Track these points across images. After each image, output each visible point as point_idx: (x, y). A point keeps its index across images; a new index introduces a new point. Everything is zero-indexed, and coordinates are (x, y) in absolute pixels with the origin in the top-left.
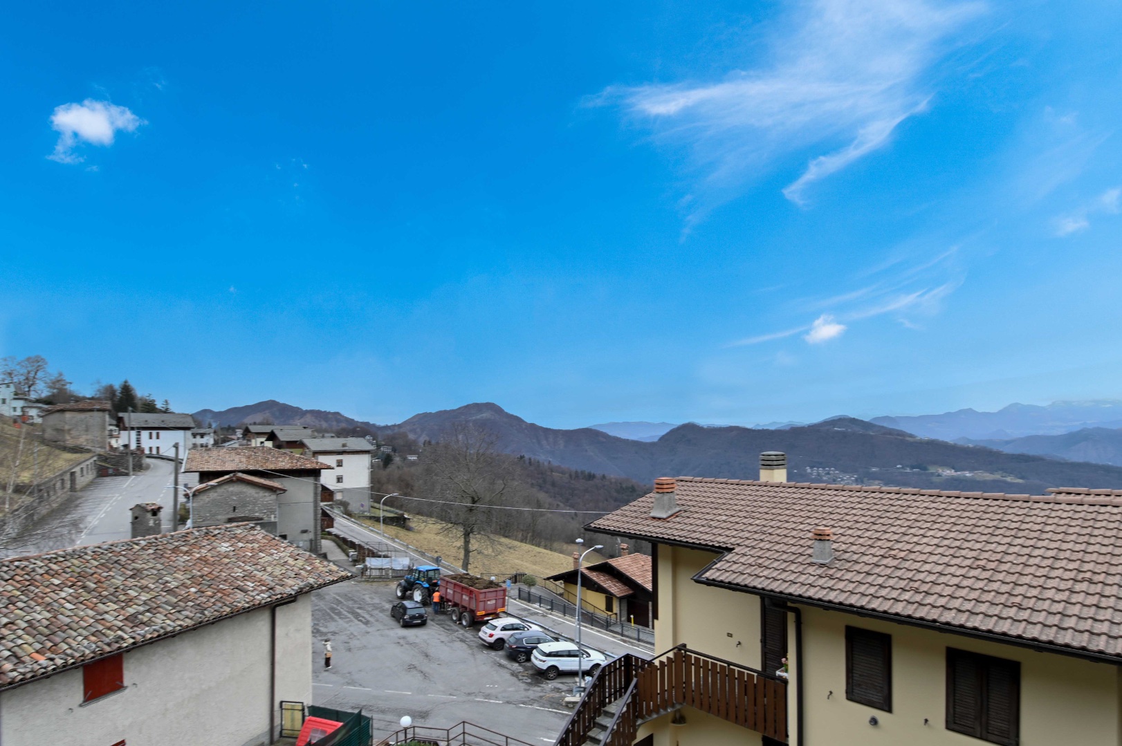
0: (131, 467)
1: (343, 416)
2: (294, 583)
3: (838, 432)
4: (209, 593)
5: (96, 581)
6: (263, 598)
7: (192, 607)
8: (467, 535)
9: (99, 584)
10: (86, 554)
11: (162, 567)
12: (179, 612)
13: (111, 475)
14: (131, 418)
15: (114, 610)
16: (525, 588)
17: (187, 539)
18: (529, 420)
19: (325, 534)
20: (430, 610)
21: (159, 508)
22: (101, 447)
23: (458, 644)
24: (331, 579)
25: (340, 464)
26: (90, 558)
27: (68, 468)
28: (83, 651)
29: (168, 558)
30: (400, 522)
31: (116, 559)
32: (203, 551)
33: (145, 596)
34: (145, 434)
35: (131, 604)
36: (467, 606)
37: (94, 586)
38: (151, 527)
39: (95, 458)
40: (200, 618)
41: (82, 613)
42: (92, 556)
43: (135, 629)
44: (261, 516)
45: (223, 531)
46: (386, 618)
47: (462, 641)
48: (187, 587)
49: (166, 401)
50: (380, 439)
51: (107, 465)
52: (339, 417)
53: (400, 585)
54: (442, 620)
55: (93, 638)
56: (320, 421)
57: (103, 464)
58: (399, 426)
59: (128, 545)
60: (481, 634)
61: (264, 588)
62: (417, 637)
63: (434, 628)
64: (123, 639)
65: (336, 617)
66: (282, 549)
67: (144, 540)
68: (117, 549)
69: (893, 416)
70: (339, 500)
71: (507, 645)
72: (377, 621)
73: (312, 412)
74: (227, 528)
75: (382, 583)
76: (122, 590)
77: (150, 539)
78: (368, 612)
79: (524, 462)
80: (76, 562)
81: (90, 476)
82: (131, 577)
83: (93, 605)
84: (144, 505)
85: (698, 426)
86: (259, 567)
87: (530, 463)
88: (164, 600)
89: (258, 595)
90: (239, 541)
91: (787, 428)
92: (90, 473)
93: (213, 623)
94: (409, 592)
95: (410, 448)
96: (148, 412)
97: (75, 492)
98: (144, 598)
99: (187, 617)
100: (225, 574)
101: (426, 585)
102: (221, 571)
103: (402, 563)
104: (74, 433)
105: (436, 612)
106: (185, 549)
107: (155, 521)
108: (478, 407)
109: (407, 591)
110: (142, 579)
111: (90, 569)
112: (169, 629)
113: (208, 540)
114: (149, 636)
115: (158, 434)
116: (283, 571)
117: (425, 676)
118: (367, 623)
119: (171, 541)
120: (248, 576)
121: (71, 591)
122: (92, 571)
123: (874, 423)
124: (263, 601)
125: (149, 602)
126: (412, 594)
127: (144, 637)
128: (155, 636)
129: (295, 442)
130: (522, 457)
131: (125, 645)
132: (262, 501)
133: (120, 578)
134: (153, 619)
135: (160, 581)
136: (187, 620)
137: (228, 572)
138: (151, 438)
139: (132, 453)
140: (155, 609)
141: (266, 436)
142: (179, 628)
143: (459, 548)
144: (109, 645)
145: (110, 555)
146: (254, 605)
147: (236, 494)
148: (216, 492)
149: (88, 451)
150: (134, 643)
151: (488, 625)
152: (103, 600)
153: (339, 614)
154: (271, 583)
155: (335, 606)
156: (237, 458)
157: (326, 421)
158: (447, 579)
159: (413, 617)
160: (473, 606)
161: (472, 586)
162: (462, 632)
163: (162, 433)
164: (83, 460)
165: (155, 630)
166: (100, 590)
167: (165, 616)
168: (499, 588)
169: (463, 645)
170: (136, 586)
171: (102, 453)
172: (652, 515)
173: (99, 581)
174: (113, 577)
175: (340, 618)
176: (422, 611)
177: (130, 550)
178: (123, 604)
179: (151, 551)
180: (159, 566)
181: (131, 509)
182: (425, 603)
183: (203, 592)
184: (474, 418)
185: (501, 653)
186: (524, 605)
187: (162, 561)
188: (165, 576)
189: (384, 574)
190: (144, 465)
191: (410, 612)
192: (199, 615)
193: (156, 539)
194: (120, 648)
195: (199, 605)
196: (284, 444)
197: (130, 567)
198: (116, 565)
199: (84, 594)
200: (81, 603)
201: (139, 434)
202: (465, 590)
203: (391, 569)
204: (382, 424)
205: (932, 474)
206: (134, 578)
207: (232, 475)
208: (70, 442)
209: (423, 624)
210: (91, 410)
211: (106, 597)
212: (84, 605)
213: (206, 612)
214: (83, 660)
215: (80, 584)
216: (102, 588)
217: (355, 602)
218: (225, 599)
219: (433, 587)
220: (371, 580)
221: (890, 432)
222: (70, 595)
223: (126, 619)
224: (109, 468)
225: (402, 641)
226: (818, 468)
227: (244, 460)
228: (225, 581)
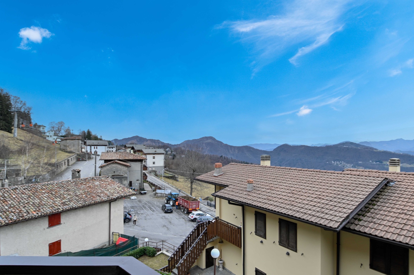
0: (87, 159)
1: (160, 141)
2: (116, 195)
3: (345, 148)
4: (89, 197)
5: (55, 192)
6: (105, 199)
7: (82, 201)
8: (192, 183)
9: (56, 193)
10: (54, 184)
11: (76, 188)
12: (78, 202)
13: (81, 161)
14: (88, 142)
15: (59, 201)
16: (209, 202)
17: (86, 180)
18: (225, 143)
19: (146, 182)
20: (175, 208)
21: (80, 171)
22: (78, 152)
23: (182, 219)
24: (129, 194)
25: (154, 158)
26: (55, 185)
27: (67, 158)
28: (47, 212)
29: (79, 186)
30: (173, 178)
31: (63, 185)
32: (90, 184)
33: (69, 197)
34: (93, 147)
35: (64, 199)
36: (186, 207)
37: (54, 193)
38: (77, 176)
39: (76, 155)
40: (84, 204)
41: (49, 201)
42: (56, 184)
43: (64, 206)
44: (123, 174)
45: (98, 178)
46: (160, 210)
47: (183, 218)
48: (82, 195)
49: (101, 136)
50: (172, 149)
51: (80, 157)
52: (159, 142)
53: (166, 199)
54: (178, 211)
55: (51, 208)
56: (153, 143)
57: (79, 157)
58: (179, 145)
59: (67, 181)
60: (189, 216)
61: (106, 196)
62: (169, 216)
63: (175, 213)
64: (60, 209)
65: (144, 209)
66: (116, 184)
67: (72, 180)
68: (64, 183)
69: (368, 141)
70: (153, 170)
71: (197, 220)
72: (157, 210)
73: (150, 140)
74: (99, 177)
75: (161, 198)
76: (63, 195)
77: (74, 180)
78: (155, 208)
79: (222, 158)
80: (50, 186)
81: (74, 161)
82: (66, 191)
83: (53, 199)
84: (75, 170)
85: (289, 145)
86: (107, 189)
87: (225, 158)
88: (74, 198)
89: (104, 198)
90: (102, 182)
91: (324, 146)
92: (74, 160)
93: (88, 206)
94: (169, 201)
95: (182, 152)
96: (95, 140)
97: (69, 166)
98: (68, 197)
99: (80, 203)
100: (95, 191)
101: (174, 199)
102: (94, 190)
103: (168, 192)
104: (70, 147)
105: (177, 208)
106: (84, 183)
107: (79, 174)
108: (207, 138)
109: (168, 201)
110: (69, 192)
111: (54, 188)
112: (74, 207)
113: (92, 181)
114: (67, 208)
115: (97, 147)
116: (114, 191)
117: (168, 229)
118: (153, 211)
119: (81, 181)
120: (102, 192)
121: (47, 194)
122: (55, 189)
123: (360, 144)
124: (105, 200)
125: (70, 199)
126: (170, 202)
127: (66, 209)
128: (69, 208)
129: (140, 150)
130: (222, 156)
131: (60, 211)
132: (123, 170)
133: (63, 191)
134: (70, 204)
135: (75, 193)
136: (80, 204)
137: (96, 191)
138: (95, 148)
139: (88, 154)
140: (71, 201)
141: (131, 148)
142: (77, 206)
143: (189, 187)
144: (55, 210)
145: (61, 184)
146: (102, 201)
147: (115, 167)
148: (109, 166)
149: (74, 153)
150: (63, 210)
151: (192, 213)
152: (56, 197)
153: (145, 208)
154: (109, 194)
155: (144, 205)
156: (116, 155)
157: (155, 143)
158: (180, 197)
159: (168, 210)
160: (188, 207)
161: (188, 200)
162: (184, 215)
163: (98, 147)
164: (72, 155)
165: (69, 207)
166: (56, 194)
167: (74, 203)
168: (197, 201)
169: (184, 220)
170: (67, 194)
171: (78, 154)
172: (214, 175)
173: (56, 192)
174: (61, 191)
175: (145, 209)
176: (171, 208)
177: (67, 183)
178: (62, 199)
179: (74, 184)
180: (75, 188)
181: (72, 171)
182: (173, 205)
183: (87, 196)
184: (205, 142)
185: (195, 223)
186: (209, 207)
187: (76, 187)
188: (76, 191)
189: (162, 195)
190: (91, 158)
191: (167, 208)
192: (84, 203)
193: (76, 180)
194: (58, 211)
195: (85, 200)
196: (137, 151)
197: (66, 188)
198: (62, 187)
199: (51, 195)
200: (50, 198)
201: (91, 147)
202: (185, 201)
203: (165, 194)
204: (174, 144)
205: (385, 164)
206: (67, 192)
207: (113, 161)
208: (69, 150)
209: (171, 212)
210: (75, 139)
211: (57, 197)
212: (50, 199)
213: (86, 202)
214: (47, 214)
215: (50, 192)
216: (57, 194)
217: (151, 204)
218: (93, 199)
219: (176, 200)
220: (158, 197)
221: (367, 148)
222: (47, 196)
223: (62, 203)
224: (80, 158)
225: (163, 218)
226: (337, 161)
227: (118, 156)
228: (95, 193)
